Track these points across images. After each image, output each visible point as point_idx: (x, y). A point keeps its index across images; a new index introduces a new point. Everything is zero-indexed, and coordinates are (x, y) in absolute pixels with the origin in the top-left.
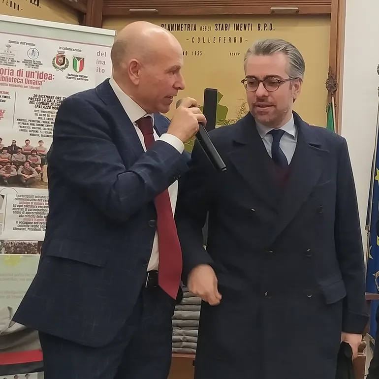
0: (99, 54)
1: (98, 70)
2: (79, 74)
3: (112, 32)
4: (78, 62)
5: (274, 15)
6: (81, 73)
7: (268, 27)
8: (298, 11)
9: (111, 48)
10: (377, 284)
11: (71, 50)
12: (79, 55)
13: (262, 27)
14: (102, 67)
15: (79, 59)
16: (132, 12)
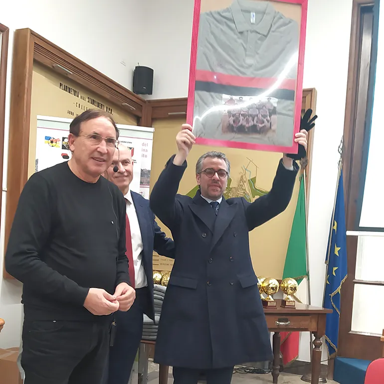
0: (143, 144)
1: (143, 156)
3: (152, 129)
4: (130, 151)
9: (152, 141)
10: (332, 301)
11: (124, 142)
12: (131, 145)
14: (145, 153)
15: (130, 148)
16: (170, 115)
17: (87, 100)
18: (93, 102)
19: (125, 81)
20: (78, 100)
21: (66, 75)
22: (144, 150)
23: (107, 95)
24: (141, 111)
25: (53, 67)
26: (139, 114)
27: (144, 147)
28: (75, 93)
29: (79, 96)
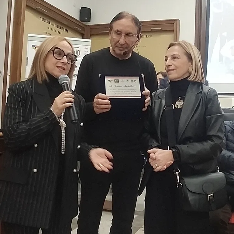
0: (85, 48)
2: (78, 56)
3: (90, 40)
4: (78, 52)
5: (152, 31)
6: (79, 56)
7: (150, 36)
8: (161, 29)
9: (90, 47)
11: (76, 47)
12: (78, 49)
13: (148, 36)
14: (86, 53)
15: (78, 51)
16: (101, 33)
17: (54, 25)
18: (58, 26)
19: (76, 15)
20: (50, 25)
21: (43, 13)
22: (85, 51)
23: (66, 23)
24: (84, 31)
25: (36, 8)
26: (83, 32)
27: (86, 50)
28: (48, 22)
29: (50, 23)
